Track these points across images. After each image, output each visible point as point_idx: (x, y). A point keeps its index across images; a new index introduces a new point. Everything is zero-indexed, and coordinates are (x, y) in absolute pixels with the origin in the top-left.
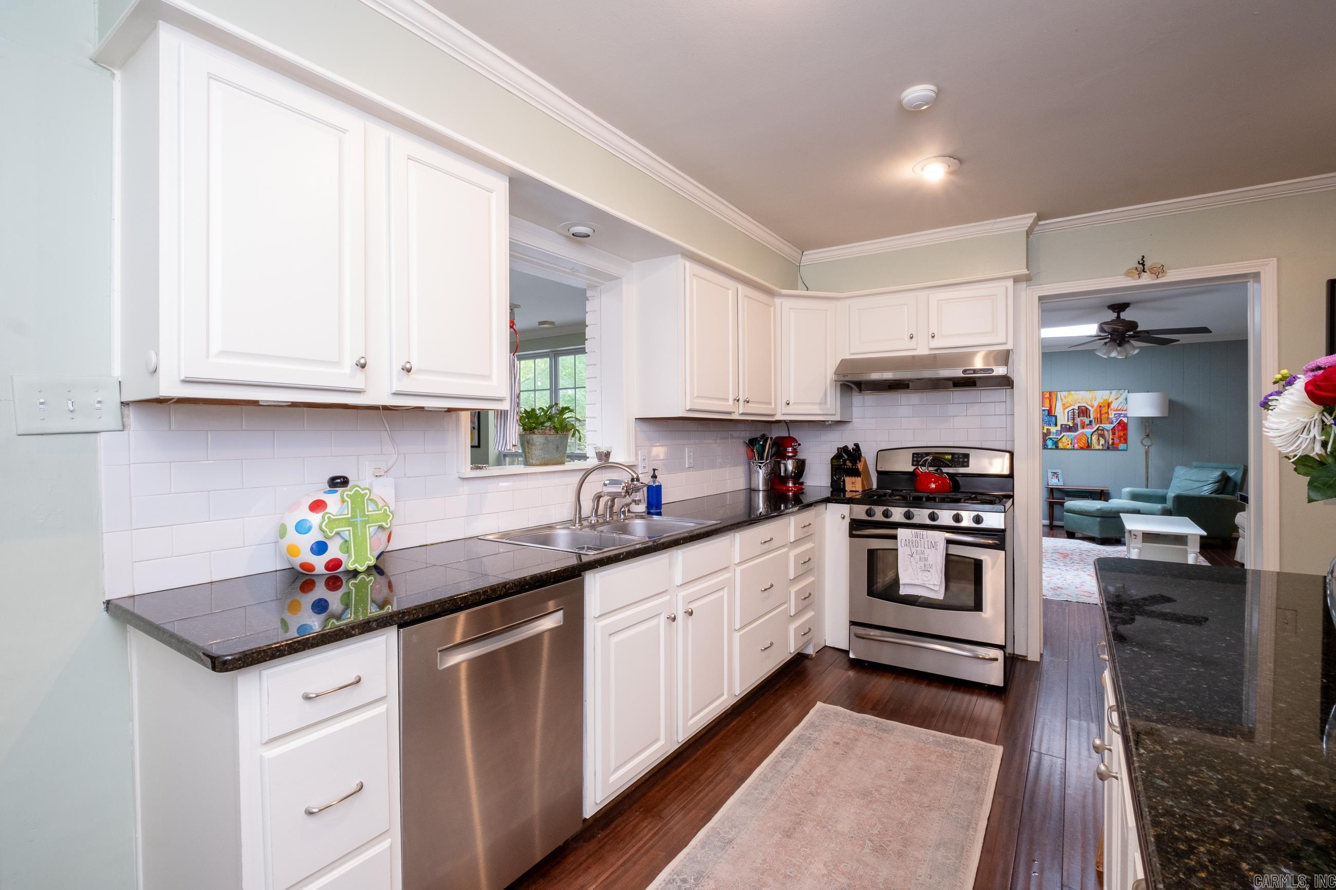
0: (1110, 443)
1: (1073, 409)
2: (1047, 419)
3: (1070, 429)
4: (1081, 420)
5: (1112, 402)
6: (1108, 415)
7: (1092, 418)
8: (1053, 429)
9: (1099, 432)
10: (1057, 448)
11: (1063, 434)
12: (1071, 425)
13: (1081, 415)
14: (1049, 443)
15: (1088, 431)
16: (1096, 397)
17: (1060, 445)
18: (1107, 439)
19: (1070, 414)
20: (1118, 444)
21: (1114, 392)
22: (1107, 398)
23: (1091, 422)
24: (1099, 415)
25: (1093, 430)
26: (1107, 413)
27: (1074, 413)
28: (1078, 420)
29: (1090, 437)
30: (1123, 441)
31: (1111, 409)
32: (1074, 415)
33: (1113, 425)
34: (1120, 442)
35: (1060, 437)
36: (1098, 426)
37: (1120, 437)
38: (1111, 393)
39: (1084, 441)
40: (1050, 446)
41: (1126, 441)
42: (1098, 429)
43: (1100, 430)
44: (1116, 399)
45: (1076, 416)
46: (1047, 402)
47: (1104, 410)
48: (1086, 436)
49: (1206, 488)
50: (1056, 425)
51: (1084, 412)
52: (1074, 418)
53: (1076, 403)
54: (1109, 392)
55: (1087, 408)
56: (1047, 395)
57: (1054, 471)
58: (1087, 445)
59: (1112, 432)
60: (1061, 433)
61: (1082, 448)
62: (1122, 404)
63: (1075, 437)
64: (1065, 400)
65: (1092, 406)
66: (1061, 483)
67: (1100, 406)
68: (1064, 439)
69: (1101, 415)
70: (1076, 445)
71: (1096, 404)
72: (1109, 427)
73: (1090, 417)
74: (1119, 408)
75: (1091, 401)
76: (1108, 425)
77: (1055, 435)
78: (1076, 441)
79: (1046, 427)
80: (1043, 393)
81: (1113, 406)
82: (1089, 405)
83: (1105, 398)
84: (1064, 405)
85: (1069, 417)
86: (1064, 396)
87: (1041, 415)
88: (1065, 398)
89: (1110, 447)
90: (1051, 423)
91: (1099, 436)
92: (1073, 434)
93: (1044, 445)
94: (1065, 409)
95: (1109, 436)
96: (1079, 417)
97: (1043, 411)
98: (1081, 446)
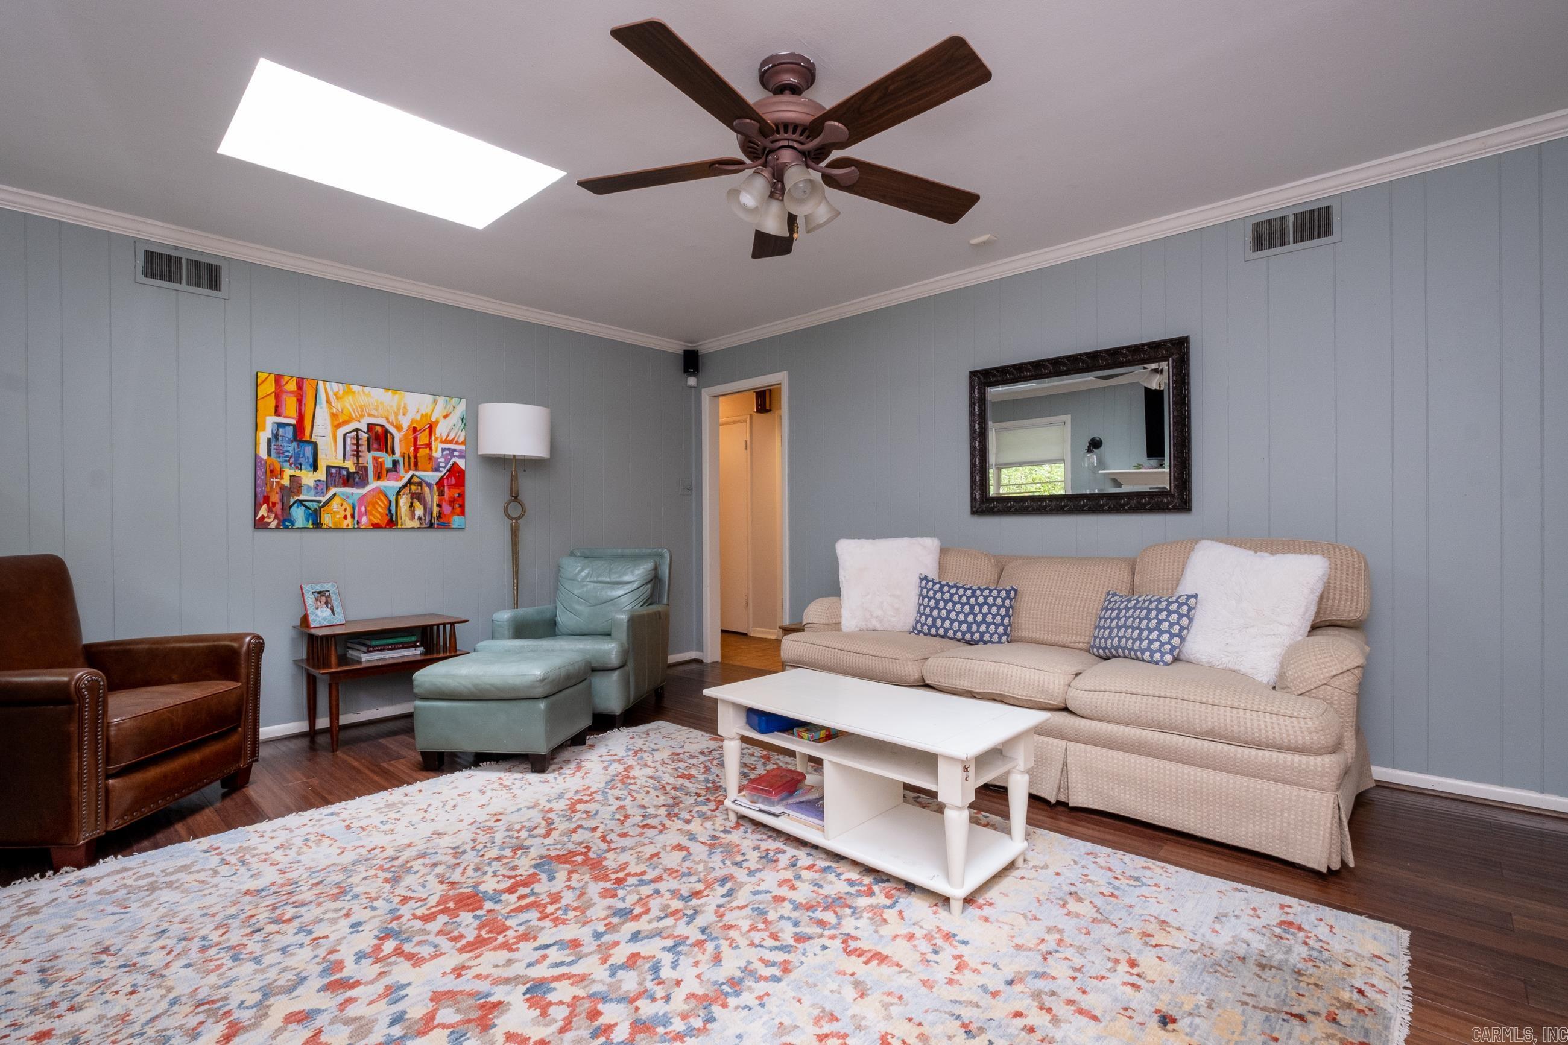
0: (435, 515)
1: (357, 430)
2: (290, 448)
3: (348, 479)
4: (375, 459)
5: (437, 423)
6: (431, 449)
7: (397, 456)
8: (308, 478)
9: (414, 488)
10: (318, 525)
11: (333, 491)
12: (352, 469)
13: (375, 446)
14: (298, 515)
15: (390, 485)
16: (405, 408)
17: (327, 519)
18: (429, 506)
19: (349, 441)
20: (449, 516)
21: (441, 400)
22: (429, 411)
23: (395, 463)
24: (412, 449)
25: (400, 484)
26: (429, 446)
27: (358, 438)
28: (368, 458)
29: (393, 499)
30: (458, 510)
31: (436, 439)
32: (358, 445)
33: (440, 475)
34: (453, 513)
35: (324, 499)
36: (411, 473)
37: (452, 502)
38: (435, 401)
39: (381, 509)
40: (300, 522)
41: (462, 511)
42: (410, 482)
43: (414, 484)
44: (445, 417)
45: (364, 448)
46: (290, 405)
47: (423, 439)
48: (386, 496)
50: (315, 467)
51: (380, 438)
52: (358, 451)
53: (362, 416)
54: (430, 398)
55: (386, 432)
56: (292, 386)
57: (318, 588)
58: (387, 518)
59: (438, 490)
60: (328, 489)
61: (376, 526)
62: (456, 429)
63: (362, 499)
64: (337, 406)
65: (399, 428)
66: (339, 618)
67: (415, 430)
68: (335, 505)
69: (416, 450)
70: (364, 520)
71: (406, 424)
72: (432, 477)
73: (393, 453)
74: (451, 437)
75: (396, 415)
76: (431, 473)
77: (313, 492)
78: (363, 509)
79: (288, 472)
80: (278, 379)
81: (441, 430)
82: (392, 424)
83: (423, 411)
84: (334, 416)
85: (348, 449)
86: (335, 394)
87: (276, 436)
88: (338, 398)
89: (436, 523)
90: (301, 460)
91: (412, 498)
92: (358, 492)
93: (285, 520)
94: (338, 426)
95: (432, 499)
96: (369, 451)
97: (280, 425)
98: (376, 521)
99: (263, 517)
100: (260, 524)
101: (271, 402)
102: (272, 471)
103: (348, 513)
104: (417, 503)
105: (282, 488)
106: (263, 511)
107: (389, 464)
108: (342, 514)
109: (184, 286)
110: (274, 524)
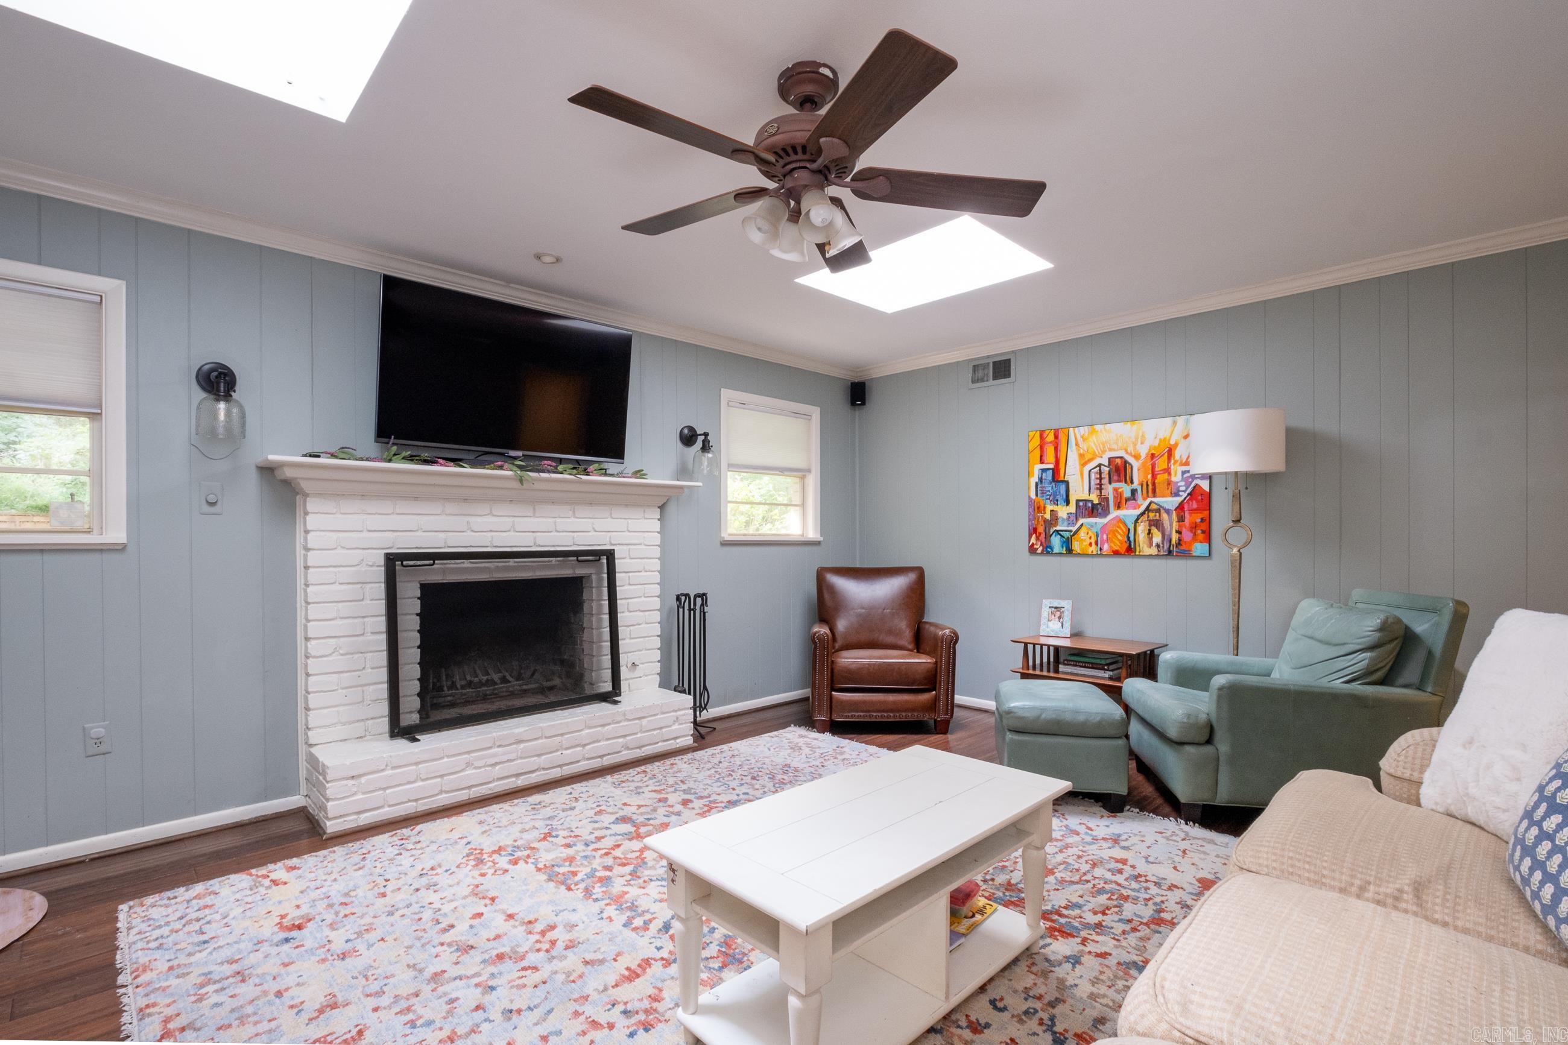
0: (1173, 542)
1: (1100, 465)
2: (1050, 488)
3: (1093, 511)
4: (1115, 490)
5: (1176, 445)
6: (1170, 474)
7: (1136, 485)
8: (1063, 511)
9: (1152, 515)
10: (1070, 551)
11: (1081, 521)
12: (1096, 501)
13: (1115, 478)
14: (1056, 541)
15: (1129, 513)
16: (1143, 436)
17: (1076, 547)
18: (1167, 533)
19: (1093, 476)
20: (1190, 544)
21: (1181, 420)
22: (1167, 435)
23: (1134, 492)
24: (1150, 476)
25: (1138, 512)
26: (1168, 471)
27: (1100, 473)
28: (1109, 490)
29: (1131, 527)
30: (1201, 536)
31: (1176, 462)
32: (1101, 479)
33: (1179, 499)
34: (1195, 539)
35: (1074, 529)
36: (1149, 500)
37: (1194, 527)
38: (1175, 423)
39: (1121, 537)
40: (1057, 548)
41: (1208, 537)
42: (1148, 509)
43: (1152, 511)
44: (1185, 436)
45: (1105, 481)
46: (1050, 451)
47: (1161, 464)
48: (1125, 524)
49: (1341, 664)
50: (1068, 502)
51: (1119, 470)
52: (1101, 485)
53: (1104, 452)
54: (1169, 421)
55: (1126, 462)
56: (1051, 438)
57: (1056, 604)
58: (1127, 545)
59: (1178, 515)
60: (1077, 519)
61: (1116, 553)
63: (1104, 527)
64: (1084, 446)
65: (1137, 457)
67: (1153, 456)
68: (1082, 534)
69: (1154, 477)
70: (1106, 547)
71: (1144, 451)
72: (1170, 502)
73: (1132, 482)
75: (1135, 445)
76: (1170, 499)
77: (1066, 523)
78: (1105, 537)
79: (1050, 507)
80: (1042, 433)
81: (1181, 453)
82: (1130, 454)
83: (1161, 436)
84: (1081, 456)
85: (1093, 483)
86: (1082, 437)
87: (1041, 479)
88: (1084, 440)
89: (1175, 550)
90: (1058, 497)
91: (1150, 525)
92: (1100, 521)
93: (1047, 547)
94: (1084, 464)
95: (1171, 525)
96: (1110, 483)
97: (1044, 470)
98: (1116, 548)
99: (1033, 544)
100: (1032, 550)
101: (1038, 453)
102: (1038, 508)
103: (1093, 541)
104: (1154, 530)
105: (1045, 521)
106: (1033, 540)
107: (1127, 494)
108: (1088, 541)
109: (991, 382)
110: (1039, 551)
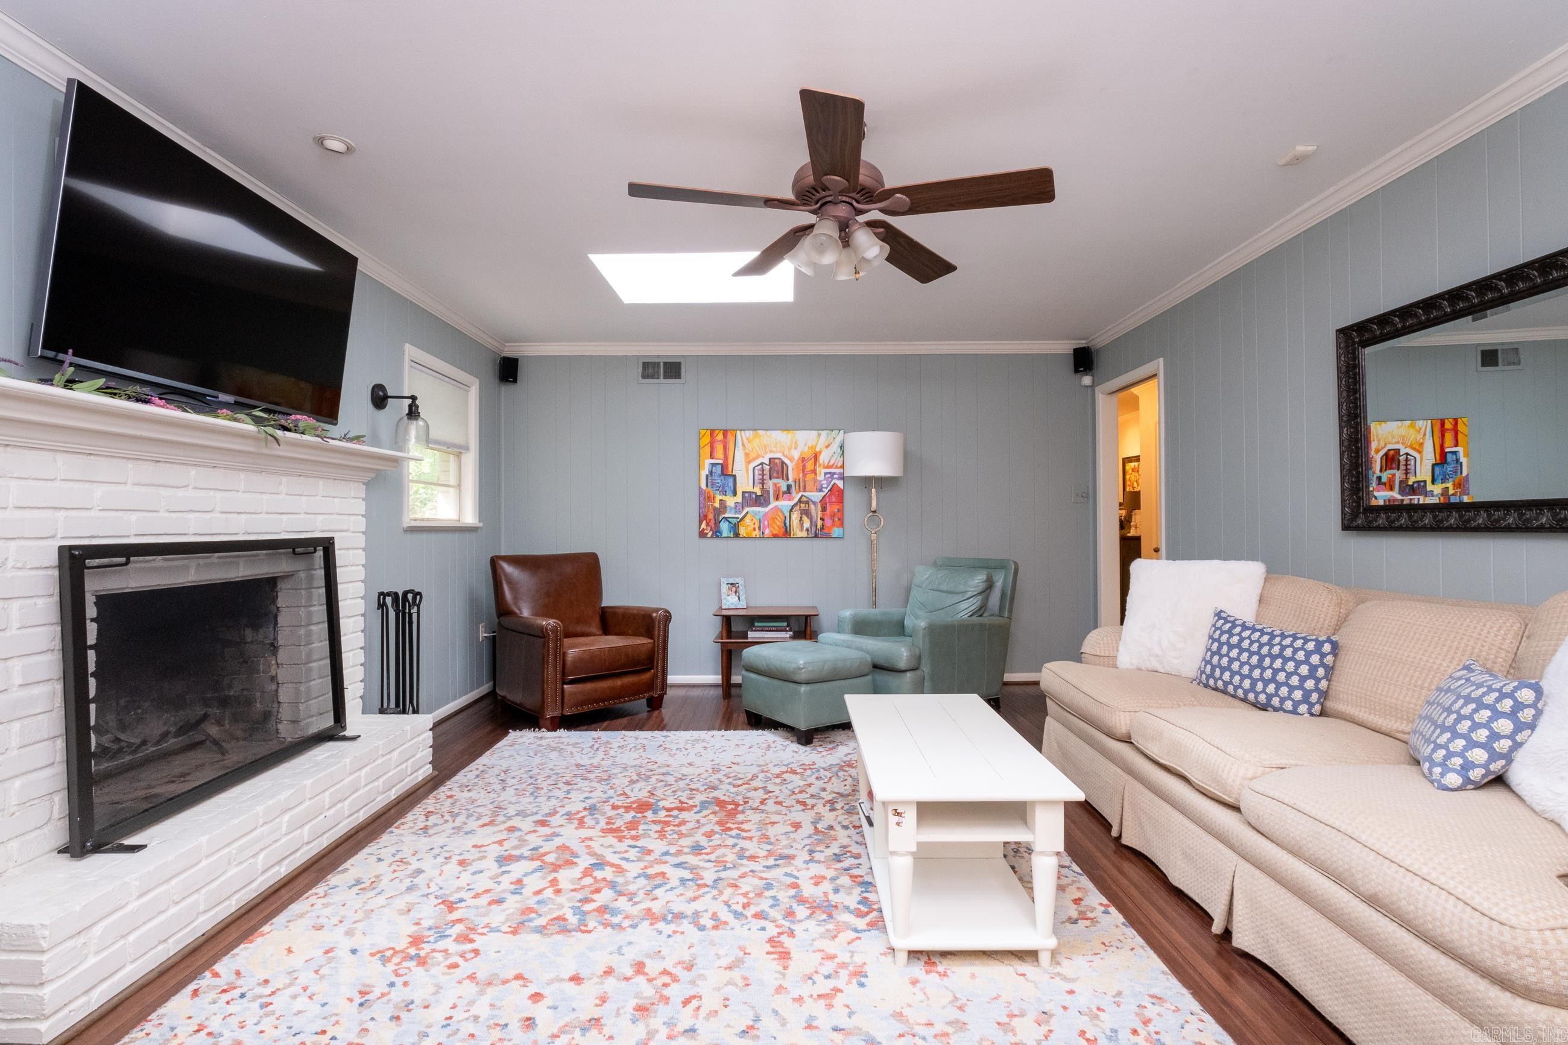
0: (819, 527)
1: (762, 464)
2: (719, 481)
3: (760, 500)
4: (775, 485)
5: (820, 452)
6: (816, 474)
7: (791, 481)
8: (731, 501)
9: (803, 505)
10: (737, 535)
11: (746, 510)
12: (759, 493)
13: (775, 474)
14: (724, 527)
15: (785, 504)
16: (796, 443)
17: (742, 531)
18: (814, 520)
19: (756, 472)
20: (830, 529)
21: (824, 433)
22: (814, 443)
23: (789, 487)
24: (801, 475)
25: (792, 503)
26: (814, 471)
27: (763, 470)
28: (770, 485)
29: (787, 515)
30: (838, 523)
31: (820, 465)
32: (763, 475)
33: (823, 494)
34: (833, 525)
35: (740, 516)
36: (800, 494)
37: (833, 516)
38: (819, 435)
39: (779, 523)
40: (725, 534)
41: (842, 525)
42: (800, 501)
43: (803, 502)
44: (827, 447)
45: (767, 477)
46: (719, 448)
47: (810, 466)
48: (782, 512)
49: (964, 605)
50: (735, 494)
51: (777, 468)
52: (763, 480)
53: (766, 453)
54: (815, 433)
55: (783, 463)
56: (720, 436)
57: (731, 581)
58: (784, 529)
59: (822, 506)
60: (743, 508)
61: (775, 536)
62: (836, 456)
63: (766, 514)
64: (749, 447)
65: (791, 460)
66: (743, 604)
67: (803, 459)
68: (747, 520)
69: (804, 475)
70: (767, 531)
71: (796, 455)
72: (816, 496)
73: (788, 479)
74: (831, 463)
75: (790, 449)
76: (816, 493)
77: (733, 511)
78: (766, 523)
79: (719, 497)
80: (712, 432)
81: (823, 458)
82: (786, 457)
83: (810, 444)
84: (747, 455)
85: (756, 478)
86: (747, 439)
87: (711, 473)
88: (749, 442)
89: (819, 533)
90: (727, 489)
91: (801, 514)
92: (762, 510)
93: (716, 532)
94: (749, 462)
95: (817, 514)
96: (770, 479)
97: (713, 465)
98: (775, 532)
99: (703, 529)
100: (702, 535)
101: (708, 449)
102: (709, 498)
103: (757, 526)
104: (805, 518)
105: (715, 509)
106: (704, 526)
107: (784, 488)
108: (753, 526)
109: (662, 380)
110: (709, 535)
